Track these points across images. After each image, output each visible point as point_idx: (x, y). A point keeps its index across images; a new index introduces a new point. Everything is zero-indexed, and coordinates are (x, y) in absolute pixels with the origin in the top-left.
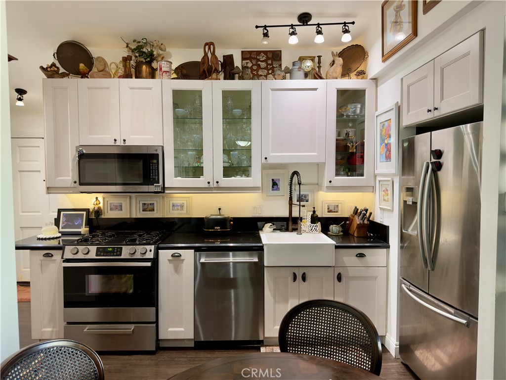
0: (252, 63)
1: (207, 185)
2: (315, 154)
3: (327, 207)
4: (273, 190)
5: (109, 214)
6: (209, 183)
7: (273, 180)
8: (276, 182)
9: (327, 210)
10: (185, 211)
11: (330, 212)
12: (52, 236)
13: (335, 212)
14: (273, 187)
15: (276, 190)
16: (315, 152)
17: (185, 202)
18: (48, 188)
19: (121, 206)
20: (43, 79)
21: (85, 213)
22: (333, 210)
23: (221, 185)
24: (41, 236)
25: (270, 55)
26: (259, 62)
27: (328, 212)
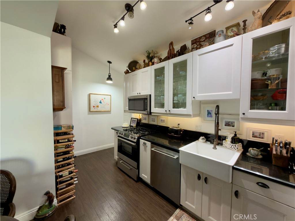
0: (197, 44)
1: (165, 112)
2: (231, 92)
3: (252, 133)
4: (208, 117)
5: (143, 121)
6: (166, 111)
7: (208, 111)
8: (210, 112)
9: (252, 135)
10: (165, 123)
11: (254, 137)
12: (127, 126)
13: (260, 138)
14: (208, 115)
15: (210, 117)
16: (231, 91)
17: (165, 119)
18: (125, 111)
19: (146, 119)
20: (124, 75)
21: (137, 120)
22: (258, 136)
23: (172, 112)
24: (123, 126)
25: (207, 36)
26: (201, 43)
27: (253, 137)
